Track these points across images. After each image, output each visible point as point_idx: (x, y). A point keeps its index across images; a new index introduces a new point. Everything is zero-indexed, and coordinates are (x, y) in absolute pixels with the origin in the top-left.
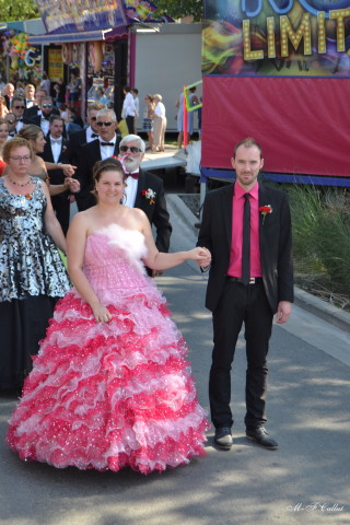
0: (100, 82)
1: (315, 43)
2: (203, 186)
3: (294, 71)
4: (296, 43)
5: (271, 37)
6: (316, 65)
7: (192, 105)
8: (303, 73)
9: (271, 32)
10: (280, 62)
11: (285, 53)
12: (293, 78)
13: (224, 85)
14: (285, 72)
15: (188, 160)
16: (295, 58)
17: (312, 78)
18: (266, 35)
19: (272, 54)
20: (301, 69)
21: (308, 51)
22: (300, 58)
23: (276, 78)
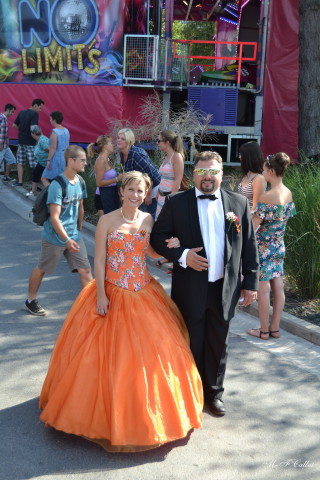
1: (65, 64)
3: (53, 81)
4: (54, 64)
5: (39, 60)
6: (66, 77)
8: (59, 82)
9: (39, 57)
10: (45, 75)
11: (48, 70)
12: (53, 84)
13: (12, 88)
14: (48, 81)
16: (53, 72)
17: (65, 85)
18: (36, 59)
19: (40, 70)
20: (57, 79)
21: (61, 68)
22: (57, 73)
23: (43, 84)
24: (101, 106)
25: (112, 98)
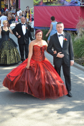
0: (13, 8)
2: (35, 31)
6: (59, 3)
7: (32, 13)
8: (56, 5)
13: (38, 8)
14: (52, 5)
15: (32, 25)
16: (54, 2)
19: (49, 1)
24: (72, 14)
25: (76, 11)
